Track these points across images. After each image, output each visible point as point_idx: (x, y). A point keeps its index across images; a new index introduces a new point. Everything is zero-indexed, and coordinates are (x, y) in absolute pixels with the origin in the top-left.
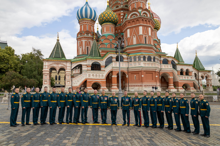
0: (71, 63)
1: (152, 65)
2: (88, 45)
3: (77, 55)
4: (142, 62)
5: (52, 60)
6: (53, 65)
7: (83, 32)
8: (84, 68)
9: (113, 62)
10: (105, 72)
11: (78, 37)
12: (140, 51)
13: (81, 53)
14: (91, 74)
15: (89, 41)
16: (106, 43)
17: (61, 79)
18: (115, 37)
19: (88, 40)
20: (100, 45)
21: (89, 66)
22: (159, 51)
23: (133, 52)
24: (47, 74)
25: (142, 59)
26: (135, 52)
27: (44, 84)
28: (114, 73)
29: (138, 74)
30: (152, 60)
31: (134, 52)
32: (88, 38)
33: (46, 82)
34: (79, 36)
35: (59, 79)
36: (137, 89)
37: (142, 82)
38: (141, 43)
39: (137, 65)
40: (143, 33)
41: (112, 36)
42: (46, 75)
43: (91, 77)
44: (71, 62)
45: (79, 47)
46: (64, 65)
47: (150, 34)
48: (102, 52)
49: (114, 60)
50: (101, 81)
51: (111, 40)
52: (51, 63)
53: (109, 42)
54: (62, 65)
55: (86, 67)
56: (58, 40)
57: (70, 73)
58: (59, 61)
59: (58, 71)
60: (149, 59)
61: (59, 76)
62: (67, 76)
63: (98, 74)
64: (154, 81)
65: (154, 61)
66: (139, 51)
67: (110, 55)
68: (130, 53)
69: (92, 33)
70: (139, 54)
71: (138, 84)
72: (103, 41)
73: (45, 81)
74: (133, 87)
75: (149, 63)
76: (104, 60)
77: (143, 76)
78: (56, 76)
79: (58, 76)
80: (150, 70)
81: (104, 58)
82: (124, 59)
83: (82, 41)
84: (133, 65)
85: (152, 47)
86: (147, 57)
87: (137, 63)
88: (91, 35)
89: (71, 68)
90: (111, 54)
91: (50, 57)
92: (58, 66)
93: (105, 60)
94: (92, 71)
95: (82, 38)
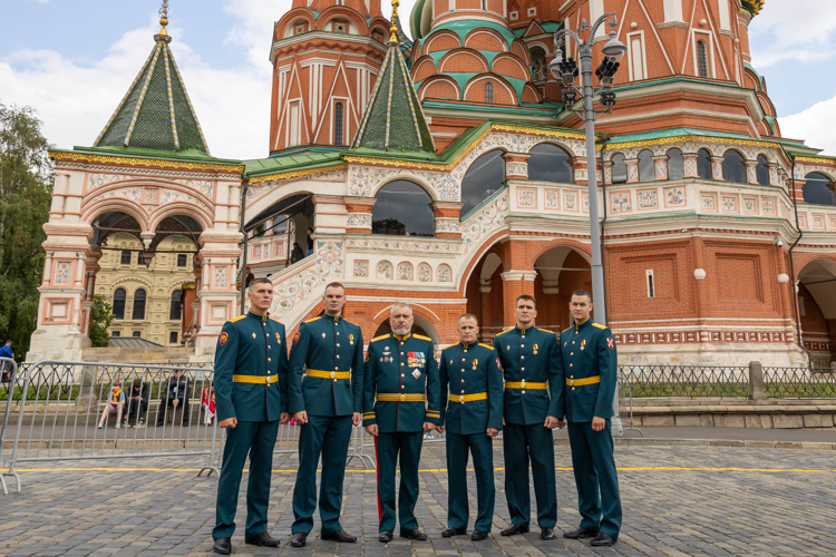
0: (245, 181)
1: (749, 208)
2: (340, 89)
3: (271, 153)
4: (689, 187)
5: (118, 161)
6: (119, 194)
7: (316, 15)
8: (327, 219)
9: (512, 186)
10: (463, 246)
11: (279, 45)
12: (677, 122)
13: (295, 139)
14: (374, 260)
15: (351, 64)
16: (463, 73)
17: (150, 307)
18: (510, 41)
19: (343, 58)
20: (422, 86)
21: (363, 208)
22: (771, 133)
23: (629, 129)
24: (72, 255)
25: (691, 168)
26: (647, 126)
27: (49, 320)
28: (516, 254)
29: (667, 265)
30: (752, 175)
31: (638, 127)
32: (343, 49)
33: (59, 311)
34: (289, 33)
35: (139, 311)
36: (668, 357)
37: (696, 310)
38: (678, 74)
39: (662, 203)
40: (687, 16)
41: (495, 32)
42: (68, 261)
43: (374, 278)
44: (246, 177)
45: (288, 102)
46: (198, 196)
47: (725, 24)
48: (440, 123)
49: (519, 169)
50: (438, 308)
51: (490, 55)
52: (109, 179)
53: (477, 66)
54: (183, 198)
55: (342, 209)
56: (163, 40)
57: (235, 248)
58: (162, 164)
59: (152, 232)
60: (735, 169)
61: (141, 295)
62: (215, 271)
63: (415, 261)
64: (768, 304)
65: (763, 179)
66: (669, 123)
67: (491, 138)
68: (613, 135)
69: (369, 21)
70: (669, 137)
71: (674, 324)
72: (441, 61)
73: (55, 302)
74: (636, 348)
75: (735, 191)
76: (454, 172)
77: (700, 273)
78: (121, 292)
79: (131, 294)
80: (742, 237)
81: (456, 158)
82: (579, 166)
83: (304, 64)
84: (634, 205)
85: (745, 98)
86: (718, 153)
87: (660, 190)
88: (360, 29)
89: (242, 214)
90: (498, 135)
91: (101, 141)
92: (151, 205)
93: (465, 170)
94: (380, 241)
95: (309, 45)
